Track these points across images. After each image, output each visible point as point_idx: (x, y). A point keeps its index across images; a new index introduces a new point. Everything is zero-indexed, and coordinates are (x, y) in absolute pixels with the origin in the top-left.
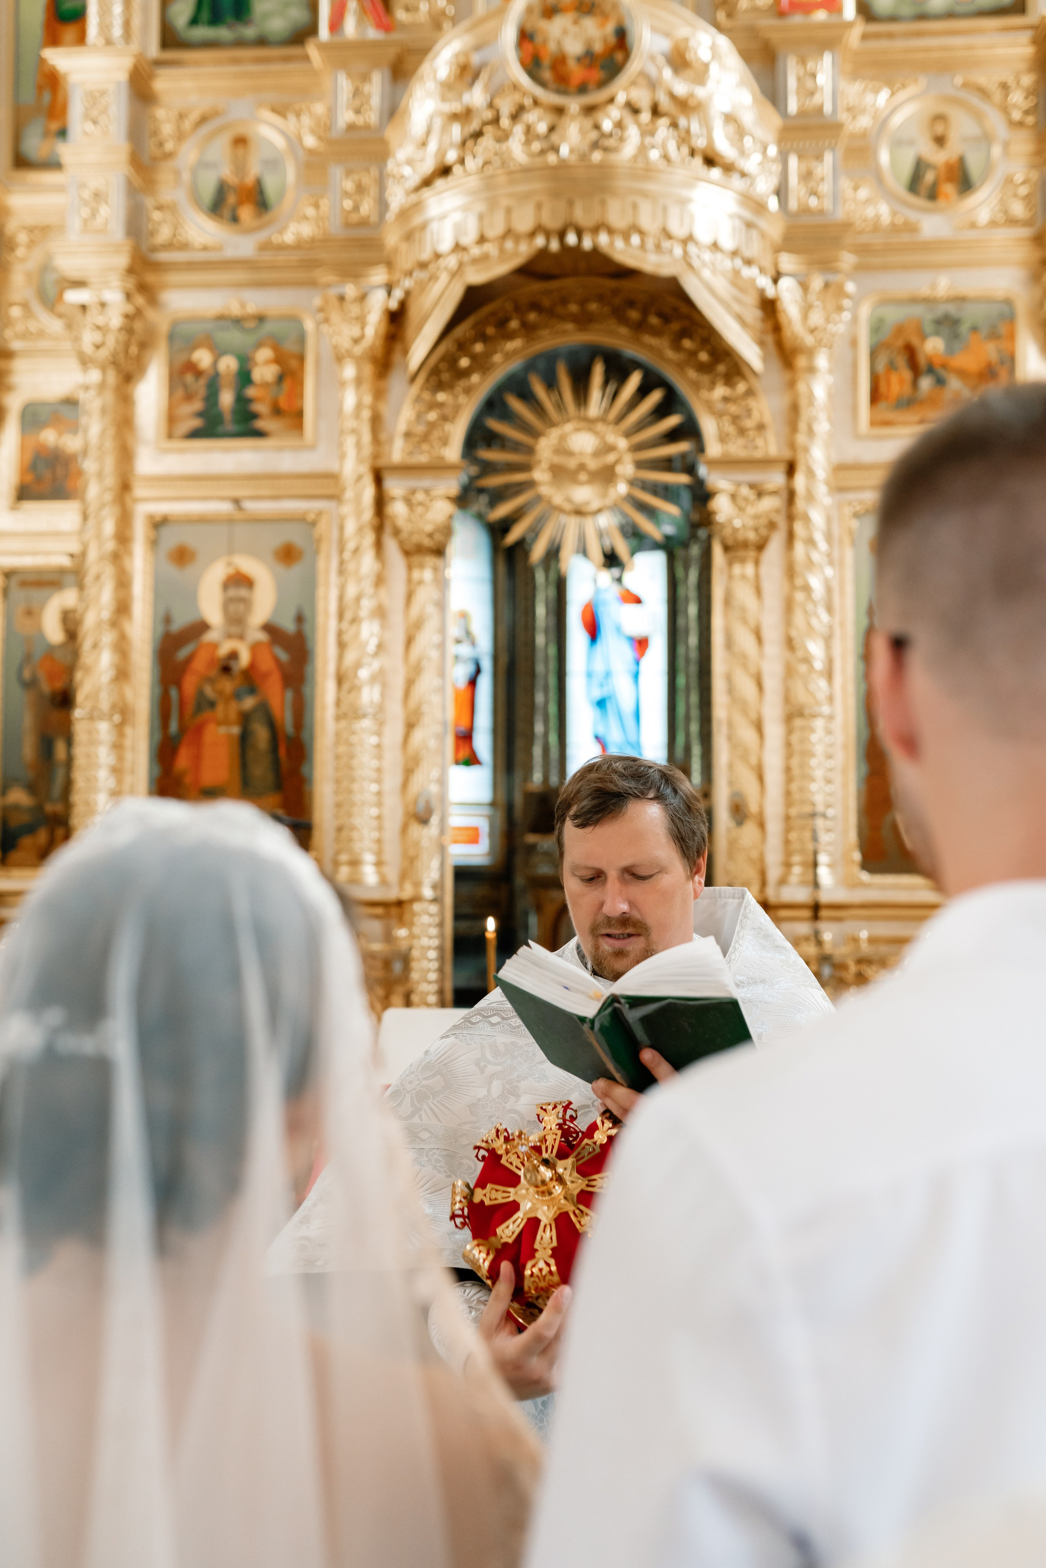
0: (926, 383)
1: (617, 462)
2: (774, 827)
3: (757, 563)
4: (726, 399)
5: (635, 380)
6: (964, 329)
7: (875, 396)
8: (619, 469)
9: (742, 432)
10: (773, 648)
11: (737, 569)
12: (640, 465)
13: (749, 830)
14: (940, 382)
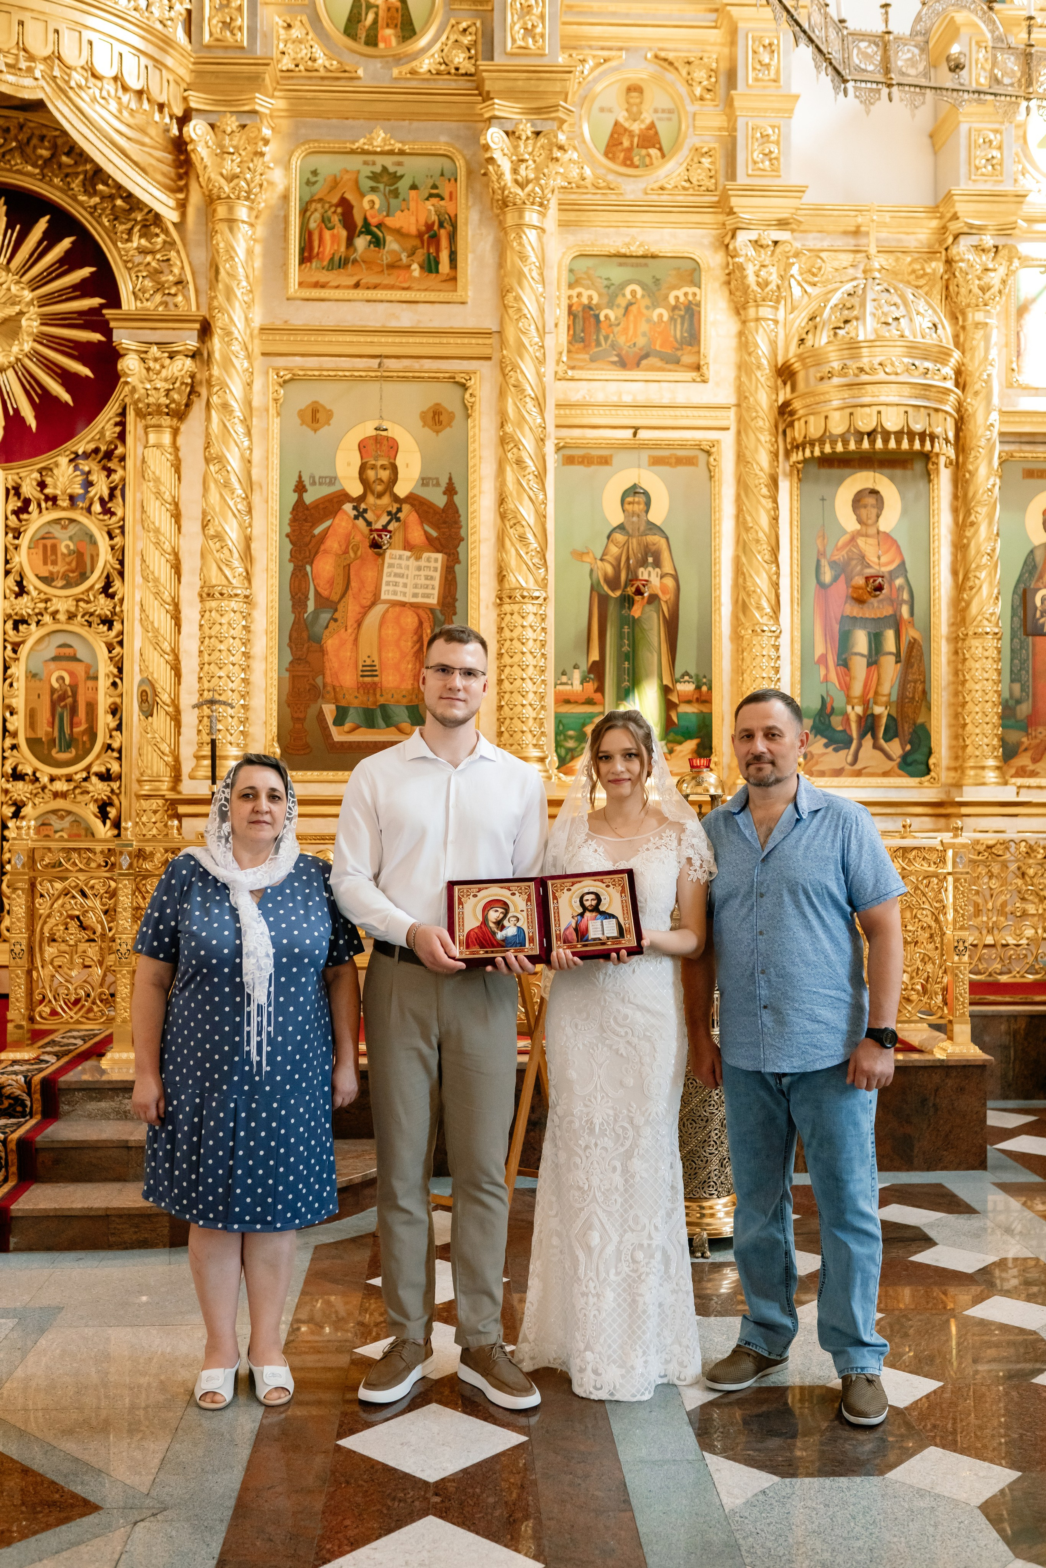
0: (361, 242)
1: (21, 313)
2: (190, 718)
3: (176, 432)
4: (143, 251)
5: (42, 225)
6: (403, 185)
7: (306, 255)
8: (24, 322)
9: (160, 288)
10: (192, 525)
11: (152, 438)
12: (48, 320)
13: (161, 722)
14: (378, 243)
